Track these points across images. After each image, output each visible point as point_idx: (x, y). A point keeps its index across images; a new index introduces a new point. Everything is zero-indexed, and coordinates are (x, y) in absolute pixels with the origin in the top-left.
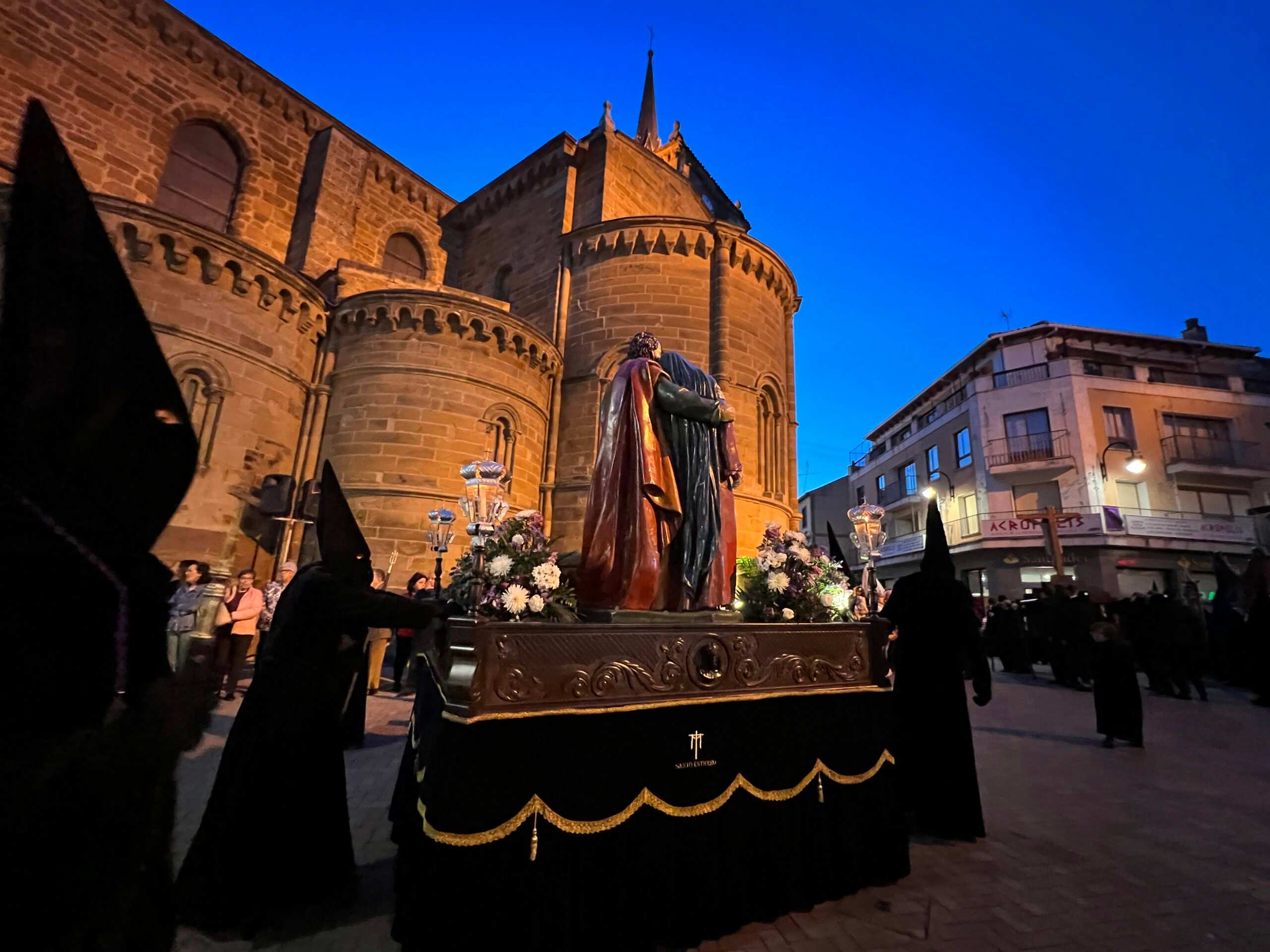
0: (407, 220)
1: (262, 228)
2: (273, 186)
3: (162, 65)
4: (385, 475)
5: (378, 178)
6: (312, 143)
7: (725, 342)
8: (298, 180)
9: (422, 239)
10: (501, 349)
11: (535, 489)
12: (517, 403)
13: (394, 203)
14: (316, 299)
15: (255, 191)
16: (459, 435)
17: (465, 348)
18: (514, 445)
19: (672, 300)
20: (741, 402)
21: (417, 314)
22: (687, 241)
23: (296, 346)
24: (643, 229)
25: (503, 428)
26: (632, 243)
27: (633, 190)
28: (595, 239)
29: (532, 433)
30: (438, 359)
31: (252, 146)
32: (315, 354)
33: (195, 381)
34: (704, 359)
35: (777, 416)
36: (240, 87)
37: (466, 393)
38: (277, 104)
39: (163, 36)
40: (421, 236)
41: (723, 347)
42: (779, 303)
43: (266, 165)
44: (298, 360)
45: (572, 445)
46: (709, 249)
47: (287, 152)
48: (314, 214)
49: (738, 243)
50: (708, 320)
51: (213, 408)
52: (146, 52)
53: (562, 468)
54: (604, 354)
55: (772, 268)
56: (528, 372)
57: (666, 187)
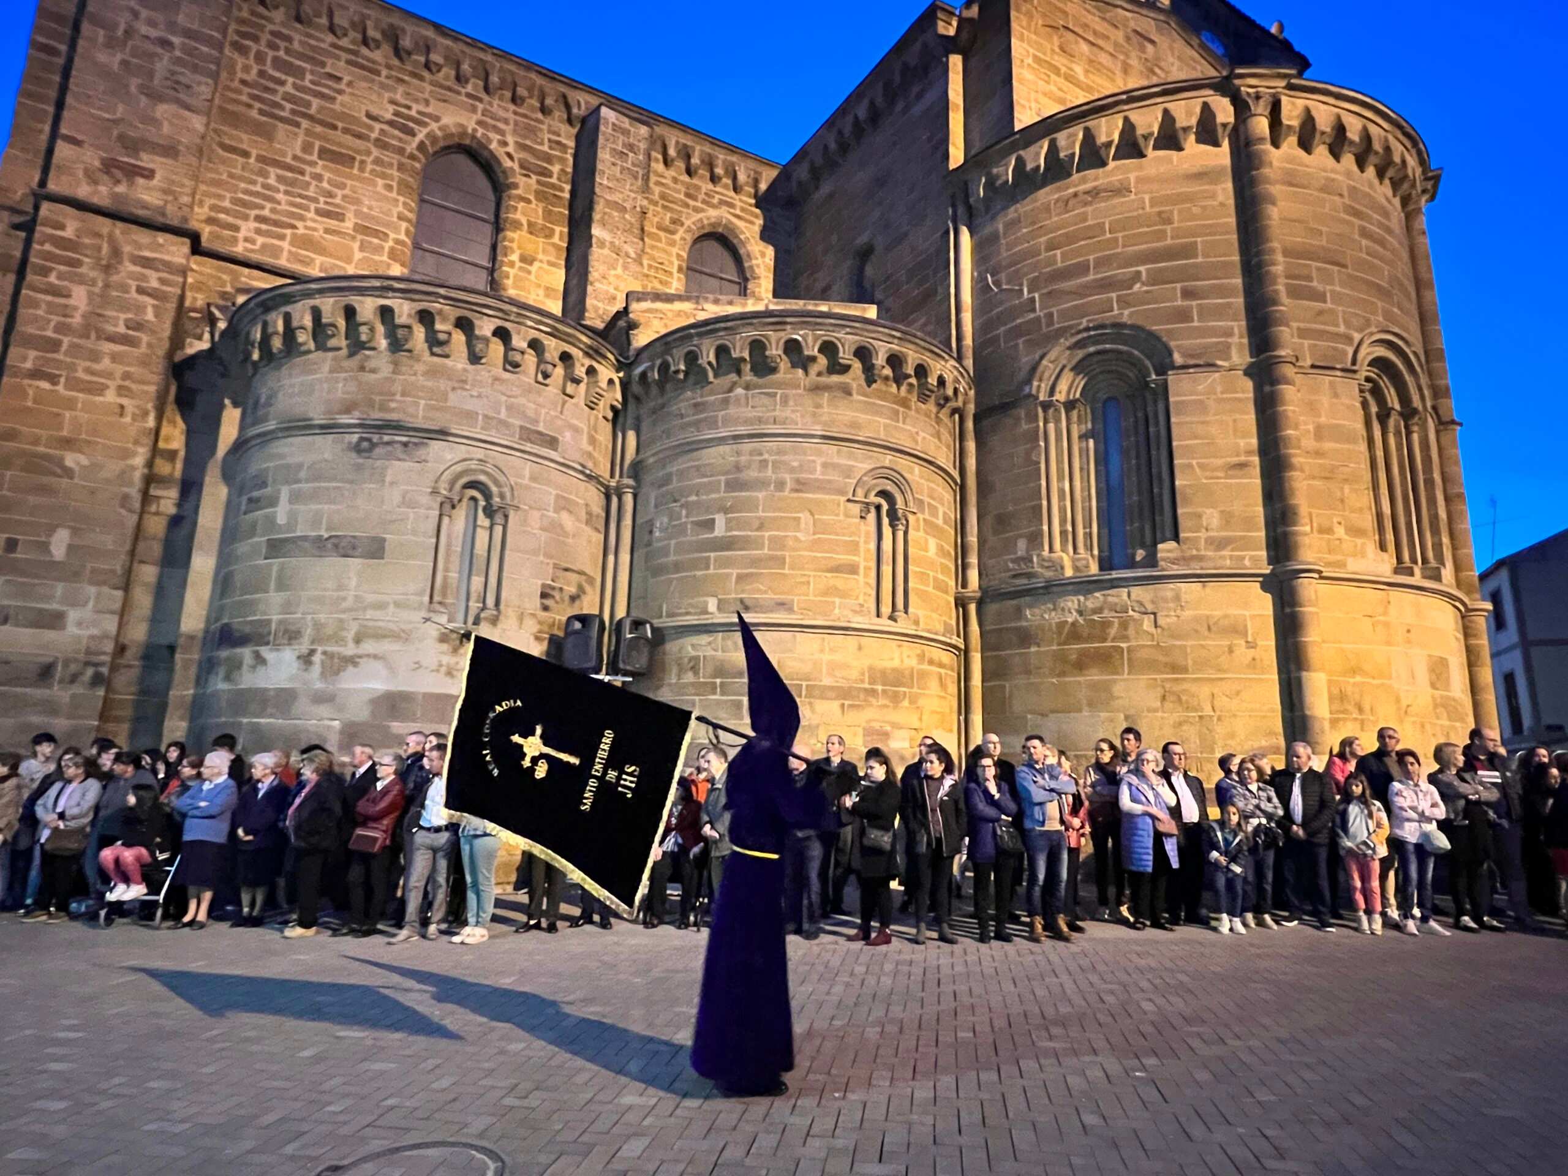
0: (713, 213)
1: (529, 273)
2: (537, 210)
3: (401, 89)
4: (720, 601)
5: (667, 162)
6: (578, 138)
7: (1276, 292)
8: (567, 195)
9: (737, 237)
10: (870, 381)
11: (949, 603)
12: (903, 464)
13: (692, 191)
14: (605, 357)
15: (517, 225)
16: (819, 527)
17: (816, 389)
18: (906, 533)
19: (1161, 236)
20: (1325, 400)
21: (740, 351)
22: (1181, 121)
23: (586, 429)
24: (1088, 124)
25: (885, 507)
26: (1073, 154)
27: (1065, 61)
28: (1007, 166)
29: (934, 511)
30: (777, 413)
31: (507, 163)
32: (610, 438)
33: (473, 499)
34: (1236, 331)
35: (1408, 413)
36: (487, 89)
37: (823, 459)
38: (531, 97)
39: (398, 52)
40: (732, 229)
41: (1275, 302)
42: (1389, 192)
43: (525, 185)
44: (590, 449)
45: (1003, 522)
46: (1224, 125)
47: (549, 159)
48: (590, 237)
49: (1284, 100)
50: (1236, 258)
51: (498, 530)
52: (382, 79)
53: (991, 562)
54: (1042, 358)
55: (1365, 129)
56: (917, 411)
57: (1128, 39)
